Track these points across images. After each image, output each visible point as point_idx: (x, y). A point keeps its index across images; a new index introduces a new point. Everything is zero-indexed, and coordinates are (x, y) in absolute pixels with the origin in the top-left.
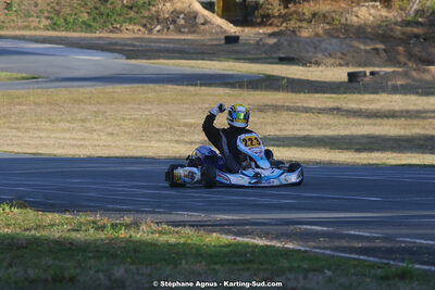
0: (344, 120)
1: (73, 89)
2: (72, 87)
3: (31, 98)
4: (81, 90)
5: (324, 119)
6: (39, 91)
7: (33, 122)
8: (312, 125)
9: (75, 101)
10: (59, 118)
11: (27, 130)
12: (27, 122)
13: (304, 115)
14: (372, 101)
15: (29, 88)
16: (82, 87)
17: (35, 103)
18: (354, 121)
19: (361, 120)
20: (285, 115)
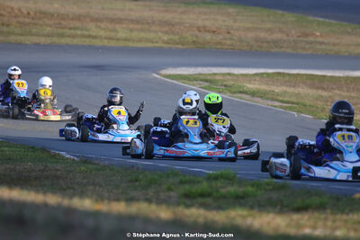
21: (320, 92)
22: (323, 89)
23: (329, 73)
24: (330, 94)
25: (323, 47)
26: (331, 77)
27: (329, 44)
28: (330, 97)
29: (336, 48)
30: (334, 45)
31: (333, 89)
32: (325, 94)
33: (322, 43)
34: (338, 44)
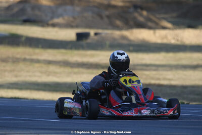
0: (68, 70)
5: (52, 68)
8: (41, 72)
13: (37, 65)
14: (92, 56)
18: (76, 70)
19: (81, 70)
20: (21, 65)
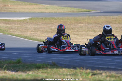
1: (107, 16)
2: (108, 15)
3: (86, 20)
4: (112, 17)
6: (91, 17)
7: (85, 31)
9: (108, 22)
10: (99, 30)
11: (82, 35)
12: (82, 31)
15: (86, 16)
16: (113, 15)
17: (88, 23)
21: (7, 25)
22: (9, 24)
23: (11, 19)
24: (11, 26)
25: (11, 10)
26: (12, 20)
27: (13, 9)
28: (11, 27)
29: (15, 10)
30: (15, 9)
31: (12, 24)
32: (9, 26)
33: (10, 8)
34: (16, 9)
